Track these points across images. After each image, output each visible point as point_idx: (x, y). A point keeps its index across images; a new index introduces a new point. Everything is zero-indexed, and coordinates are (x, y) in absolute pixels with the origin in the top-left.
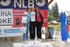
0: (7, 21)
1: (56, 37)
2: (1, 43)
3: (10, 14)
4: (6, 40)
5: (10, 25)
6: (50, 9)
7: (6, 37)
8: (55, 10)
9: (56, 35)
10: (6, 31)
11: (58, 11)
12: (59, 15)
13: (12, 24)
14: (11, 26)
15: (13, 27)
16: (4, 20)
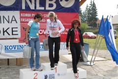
0: (10, 31)
1: (93, 60)
4: (8, 64)
5: (16, 39)
6: (82, 12)
7: (8, 59)
8: (91, 14)
9: (93, 56)
10: (8, 49)
11: (96, 16)
12: (97, 22)
13: (19, 36)
15: (19, 42)
16: (5, 30)
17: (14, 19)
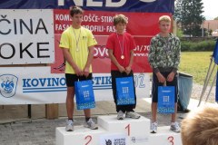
0: (33, 50)
2: (13, 125)
3: (45, 28)
4: (30, 115)
5: (45, 65)
7: (29, 106)
8: (189, 7)
10: (29, 86)
11: (201, 12)
13: (52, 60)
14: (49, 68)
15: (52, 72)
16: (23, 48)
17: (41, 26)
